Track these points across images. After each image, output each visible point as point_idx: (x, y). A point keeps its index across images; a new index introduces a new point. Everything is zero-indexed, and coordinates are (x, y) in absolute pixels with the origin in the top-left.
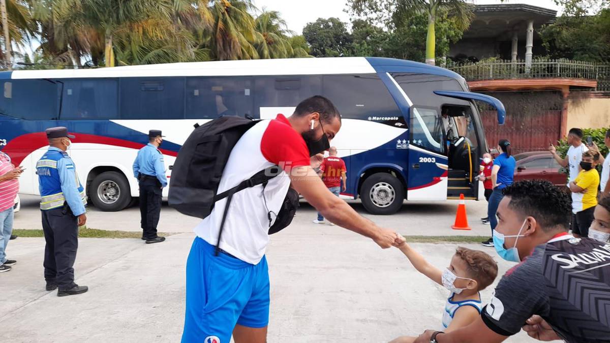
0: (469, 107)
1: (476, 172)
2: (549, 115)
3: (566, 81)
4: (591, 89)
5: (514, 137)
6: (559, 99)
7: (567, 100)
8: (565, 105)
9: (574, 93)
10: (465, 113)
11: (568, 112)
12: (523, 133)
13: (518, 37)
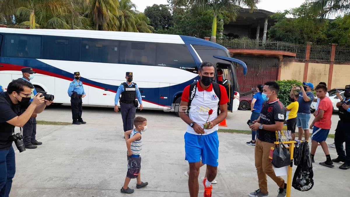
0: (230, 65)
1: (232, 98)
2: (272, 70)
3: (281, 53)
4: (293, 57)
5: (254, 80)
6: (277, 61)
7: (281, 62)
8: (280, 65)
9: (285, 58)
10: (229, 68)
11: (282, 68)
12: (259, 78)
13: (260, 27)
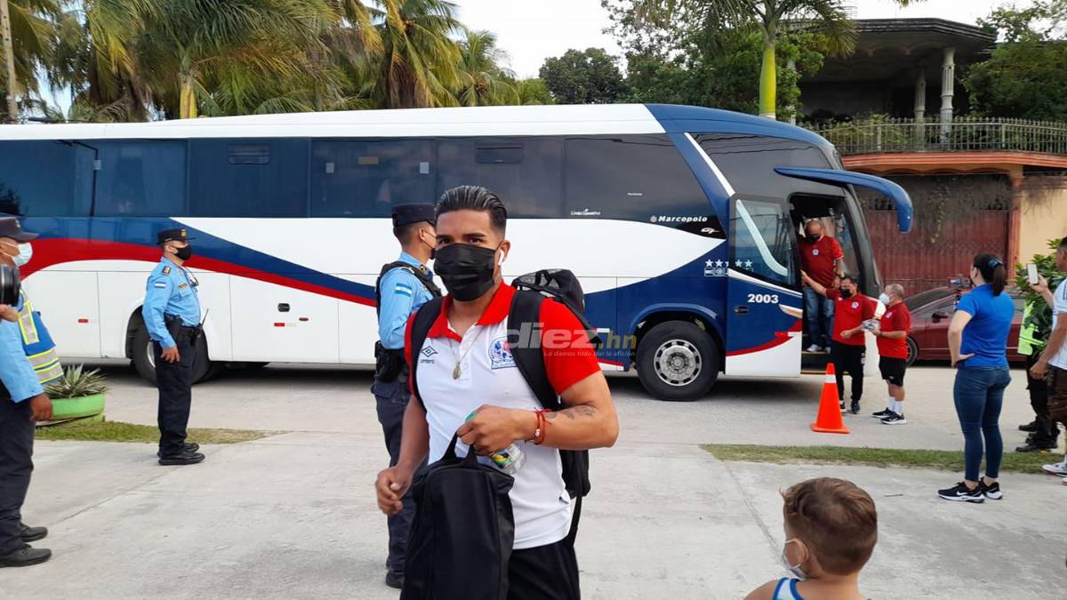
0: (843, 198)
2: (987, 220)
3: (1020, 158)
5: (922, 258)
6: (1004, 190)
7: (1020, 192)
8: (1015, 202)
9: (1032, 179)
10: (835, 211)
11: (1022, 214)
12: (939, 251)
13: (927, 81)
